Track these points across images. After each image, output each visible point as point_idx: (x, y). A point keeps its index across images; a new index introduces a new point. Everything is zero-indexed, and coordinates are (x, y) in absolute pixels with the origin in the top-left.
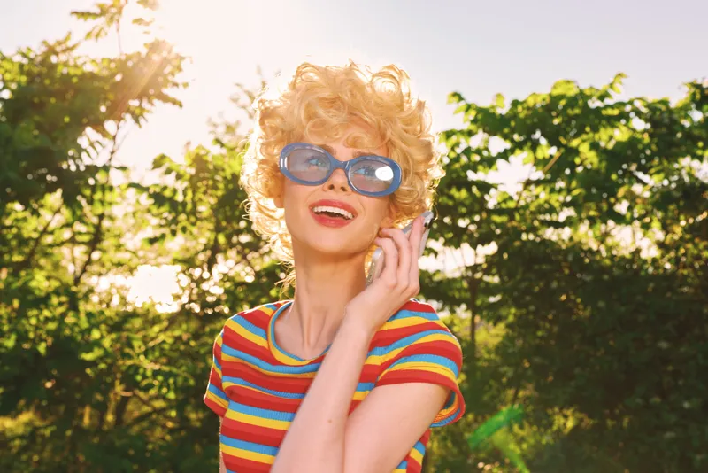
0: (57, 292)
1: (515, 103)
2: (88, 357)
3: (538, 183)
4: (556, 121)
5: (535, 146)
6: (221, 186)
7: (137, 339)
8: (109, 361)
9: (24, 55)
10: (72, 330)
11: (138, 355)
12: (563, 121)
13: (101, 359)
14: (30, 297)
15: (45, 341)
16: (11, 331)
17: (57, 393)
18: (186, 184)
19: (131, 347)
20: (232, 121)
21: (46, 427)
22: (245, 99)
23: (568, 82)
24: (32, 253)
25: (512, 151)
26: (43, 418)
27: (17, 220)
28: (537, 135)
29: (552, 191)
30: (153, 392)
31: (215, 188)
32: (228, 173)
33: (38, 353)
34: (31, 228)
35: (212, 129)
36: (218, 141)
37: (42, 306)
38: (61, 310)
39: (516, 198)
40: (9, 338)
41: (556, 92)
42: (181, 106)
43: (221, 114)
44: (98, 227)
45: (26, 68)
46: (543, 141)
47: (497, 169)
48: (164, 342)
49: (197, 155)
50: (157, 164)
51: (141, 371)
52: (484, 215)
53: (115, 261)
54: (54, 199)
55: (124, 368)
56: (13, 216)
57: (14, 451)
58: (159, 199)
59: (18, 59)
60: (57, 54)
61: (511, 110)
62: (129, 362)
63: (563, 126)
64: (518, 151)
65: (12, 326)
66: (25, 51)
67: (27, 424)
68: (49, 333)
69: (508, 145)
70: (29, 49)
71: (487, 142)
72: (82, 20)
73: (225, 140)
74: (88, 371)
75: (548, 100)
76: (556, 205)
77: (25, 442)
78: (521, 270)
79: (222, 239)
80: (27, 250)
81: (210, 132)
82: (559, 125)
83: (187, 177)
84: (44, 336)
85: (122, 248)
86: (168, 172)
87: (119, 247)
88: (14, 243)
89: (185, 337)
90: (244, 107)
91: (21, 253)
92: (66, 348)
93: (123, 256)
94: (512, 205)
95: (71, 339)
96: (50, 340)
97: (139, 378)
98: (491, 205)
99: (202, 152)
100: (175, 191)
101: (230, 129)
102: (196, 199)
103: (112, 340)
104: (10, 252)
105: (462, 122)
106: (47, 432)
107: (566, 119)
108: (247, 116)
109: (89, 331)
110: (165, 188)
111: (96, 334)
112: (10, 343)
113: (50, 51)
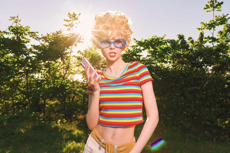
0: (61, 77)
1: (145, 40)
2: (67, 88)
3: (150, 56)
4: (153, 44)
5: (149, 48)
6: (90, 56)
13: (69, 88)
14: (56, 78)
15: (59, 85)
16: (52, 84)
23: (156, 36)
26: (59, 101)
32: (92, 54)
33: (58, 87)
34: (55, 66)
37: (58, 79)
39: (145, 58)
41: (153, 38)
44: (68, 66)
46: (151, 47)
47: (142, 52)
48: (81, 86)
49: (86, 50)
50: (78, 52)
51: (77, 90)
53: (71, 72)
54: (59, 60)
55: (73, 90)
56: (52, 64)
59: (52, 35)
64: (146, 49)
67: (56, 102)
69: (144, 48)
70: (54, 33)
71: (140, 48)
72: (65, 27)
74: (67, 91)
75: (151, 40)
83: (84, 55)
86: (80, 54)
88: (52, 69)
92: (63, 87)
93: (73, 71)
95: (64, 85)
97: (76, 92)
103: (71, 85)
104: (51, 71)
105: (135, 44)
106: (60, 103)
107: (155, 43)
109: (67, 83)
110: (80, 57)
111: (68, 84)
112: (52, 86)
113: (58, 33)
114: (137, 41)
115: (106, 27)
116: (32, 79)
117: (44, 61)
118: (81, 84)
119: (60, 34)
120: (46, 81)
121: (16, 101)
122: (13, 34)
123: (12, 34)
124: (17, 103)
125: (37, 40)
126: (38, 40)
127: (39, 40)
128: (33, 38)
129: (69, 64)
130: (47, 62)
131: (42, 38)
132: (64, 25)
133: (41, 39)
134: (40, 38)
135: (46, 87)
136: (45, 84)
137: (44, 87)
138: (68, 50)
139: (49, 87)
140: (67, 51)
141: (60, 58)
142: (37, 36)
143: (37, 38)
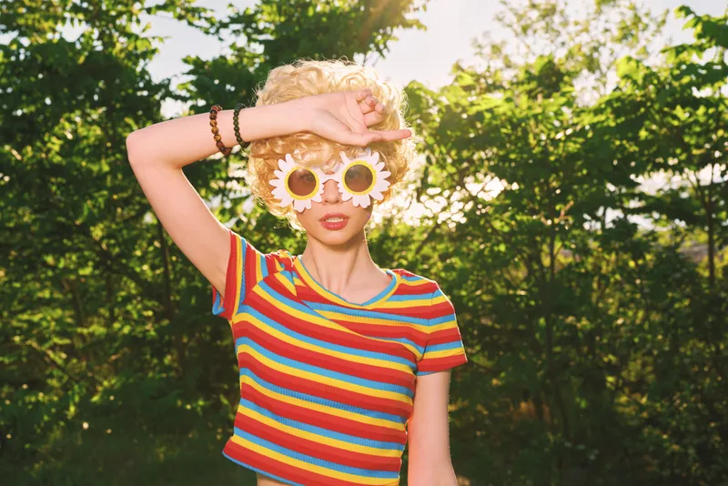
20: (497, 41)
22: (511, 18)
35: (478, 50)
42: (426, 29)
43: (486, 34)
71: (722, 55)
81: (476, 54)
90: (510, 26)
101: (496, 48)
108: (513, 34)
114: (698, 19)
121: (121, 329)
122: (84, 23)
123: (80, 21)
124: (124, 335)
125: (207, 32)
126: (212, 30)
127: (217, 31)
128: (190, 24)
131: (233, 21)
133: (225, 26)
134: (220, 22)
142: (209, 14)
143: (207, 25)
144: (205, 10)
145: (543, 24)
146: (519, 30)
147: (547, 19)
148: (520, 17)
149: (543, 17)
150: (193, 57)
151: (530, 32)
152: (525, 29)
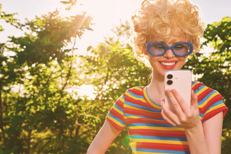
0: (57, 92)
1: (209, 25)
2: (68, 112)
3: (216, 53)
4: (223, 31)
5: (216, 40)
6: (110, 56)
7: (83, 107)
8: (74, 114)
9: (44, 17)
10: (62, 104)
11: (83, 112)
12: (226, 31)
13: (72, 113)
14: (49, 94)
15: (54, 107)
16: (43, 104)
17: (58, 124)
18: (98, 55)
19: (81, 109)
20: (111, 37)
21: (54, 136)
22: (116, 30)
23: (228, 17)
24: (48, 81)
25: (208, 42)
26: (53, 133)
27: (44, 70)
28: (217, 36)
29: (221, 55)
30: (88, 124)
31: (108, 57)
32: (112, 52)
33: (52, 111)
34: (48, 72)
35: (105, 39)
36: (107, 42)
37: (53, 96)
38: (59, 98)
39: (209, 58)
40: (43, 106)
41: (223, 21)
42: (93, 30)
44: (69, 71)
45: (45, 21)
46: (219, 38)
47: (203, 49)
48: (91, 107)
49: (102, 46)
50: (89, 49)
51: (84, 117)
52: (198, 64)
53: (75, 83)
54: (55, 62)
55: (79, 116)
56: (42, 68)
57: (44, 144)
58: (89, 60)
59: (42, 19)
60: (54, 16)
61: (207, 28)
62: (81, 114)
63: (226, 32)
64: (210, 42)
65: (44, 103)
66: (44, 16)
67: (48, 135)
68: (55, 105)
69: (206, 40)
70: (45, 15)
72: (64, 4)
73: (110, 42)
74: (68, 117)
75: (221, 24)
76: (223, 61)
77: (48, 141)
78: (212, 82)
79: (110, 74)
80: (47, 79)
82: (224, 32)
83: (98, 53)
84: (54, 106)
85: (77, 78)
86: (92, 52)
87: (76, 78)
88: (43, 77)
89: (98, 106)
90: (115, 32)
91: (45, 81)
92: (61, 110)
93: (77, 81)
94: (207, 60)
95: (62, 107)
96: (56, 107)
97: (84, 119)
98: (200, 61)
99: (103, 45)
100: (94, 58)
101: (111, 39)
102: (101, 61)
103: (75, 107)
104: (42, 80)
106: (55, 137)
107: (227, 30)
108: (116, 35)
109: (68, 104)
110: (91, 57)
111: (70, 105)
112: (43, 108)
113: (52, 15)
115: (161, 23)
116: (8, 95)
117: (29, 65)
118: (92, 104)
119: (56, 17)
120: (32, 100)
125: (17, 27)
126: (19, 27)
127: (21, 28)
128: (12, 24)
129: (70, 68)
130: (34, 65)
131: (27, 24)
132: (61, 2)
133: (24, 26)
135: (33, 110)
136: (30, 105)
137: (29, 110)
138: (69, 44)
139: (38, 110)
140: (67, 46)
141: (56, 59)
142: (18, 21)
143: (17, 25)
144: (17, 20)
145: (125, 32)
146: (118, 34)
147: (127, 31)
148: (119, 30)
149: (125, 30)
150: (12, 36)
151: (121, 35)
152: (120, 34)
